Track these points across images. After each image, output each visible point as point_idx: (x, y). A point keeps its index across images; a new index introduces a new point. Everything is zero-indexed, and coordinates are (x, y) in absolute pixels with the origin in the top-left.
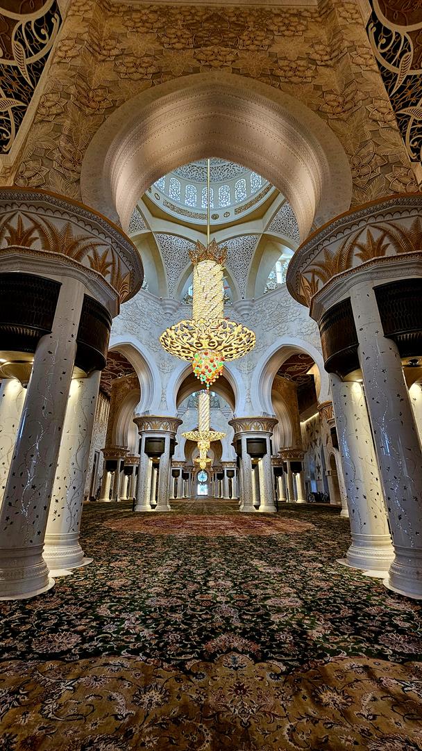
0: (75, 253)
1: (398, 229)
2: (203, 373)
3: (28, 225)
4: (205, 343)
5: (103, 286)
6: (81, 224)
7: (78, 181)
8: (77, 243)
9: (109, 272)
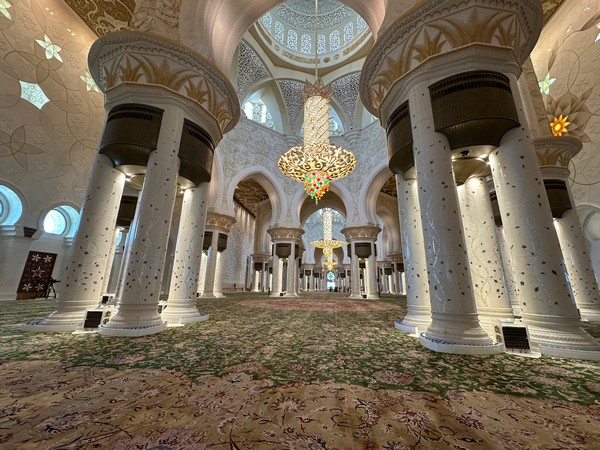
0: (174, 84)
1: (454, 24)
2: (312, 190)
3: (134, 64)
4: (312, 164)
5: (201, 112)
6: (175, 59)
7: (177, 25)
8: (174, 76)
9: (205, 100)
